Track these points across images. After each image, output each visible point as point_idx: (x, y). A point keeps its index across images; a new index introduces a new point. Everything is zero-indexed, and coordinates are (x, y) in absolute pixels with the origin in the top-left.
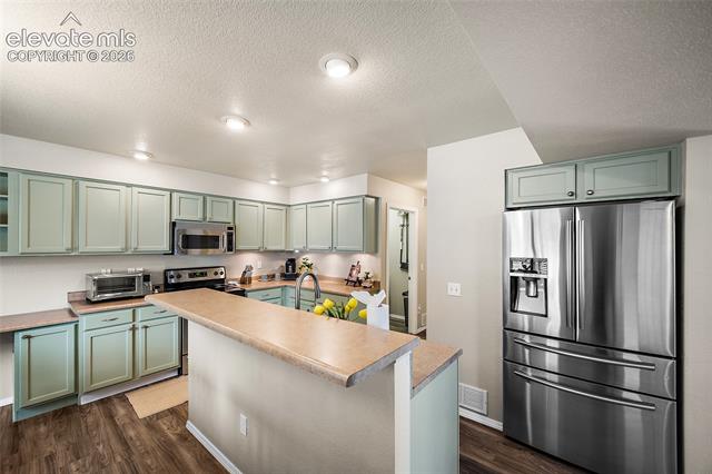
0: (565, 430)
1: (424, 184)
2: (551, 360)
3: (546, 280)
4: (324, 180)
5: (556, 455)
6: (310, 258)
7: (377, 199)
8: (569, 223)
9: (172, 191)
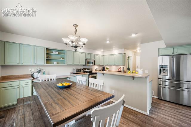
0: (170, 96)
1: (135, 50)
2: (167, 83)
3: (167, 69)
4: (114, 50)
5: (168, 100)
6: (108, 67)
7: (125, 54)
8: (172, 59)
9: (86, 53)
